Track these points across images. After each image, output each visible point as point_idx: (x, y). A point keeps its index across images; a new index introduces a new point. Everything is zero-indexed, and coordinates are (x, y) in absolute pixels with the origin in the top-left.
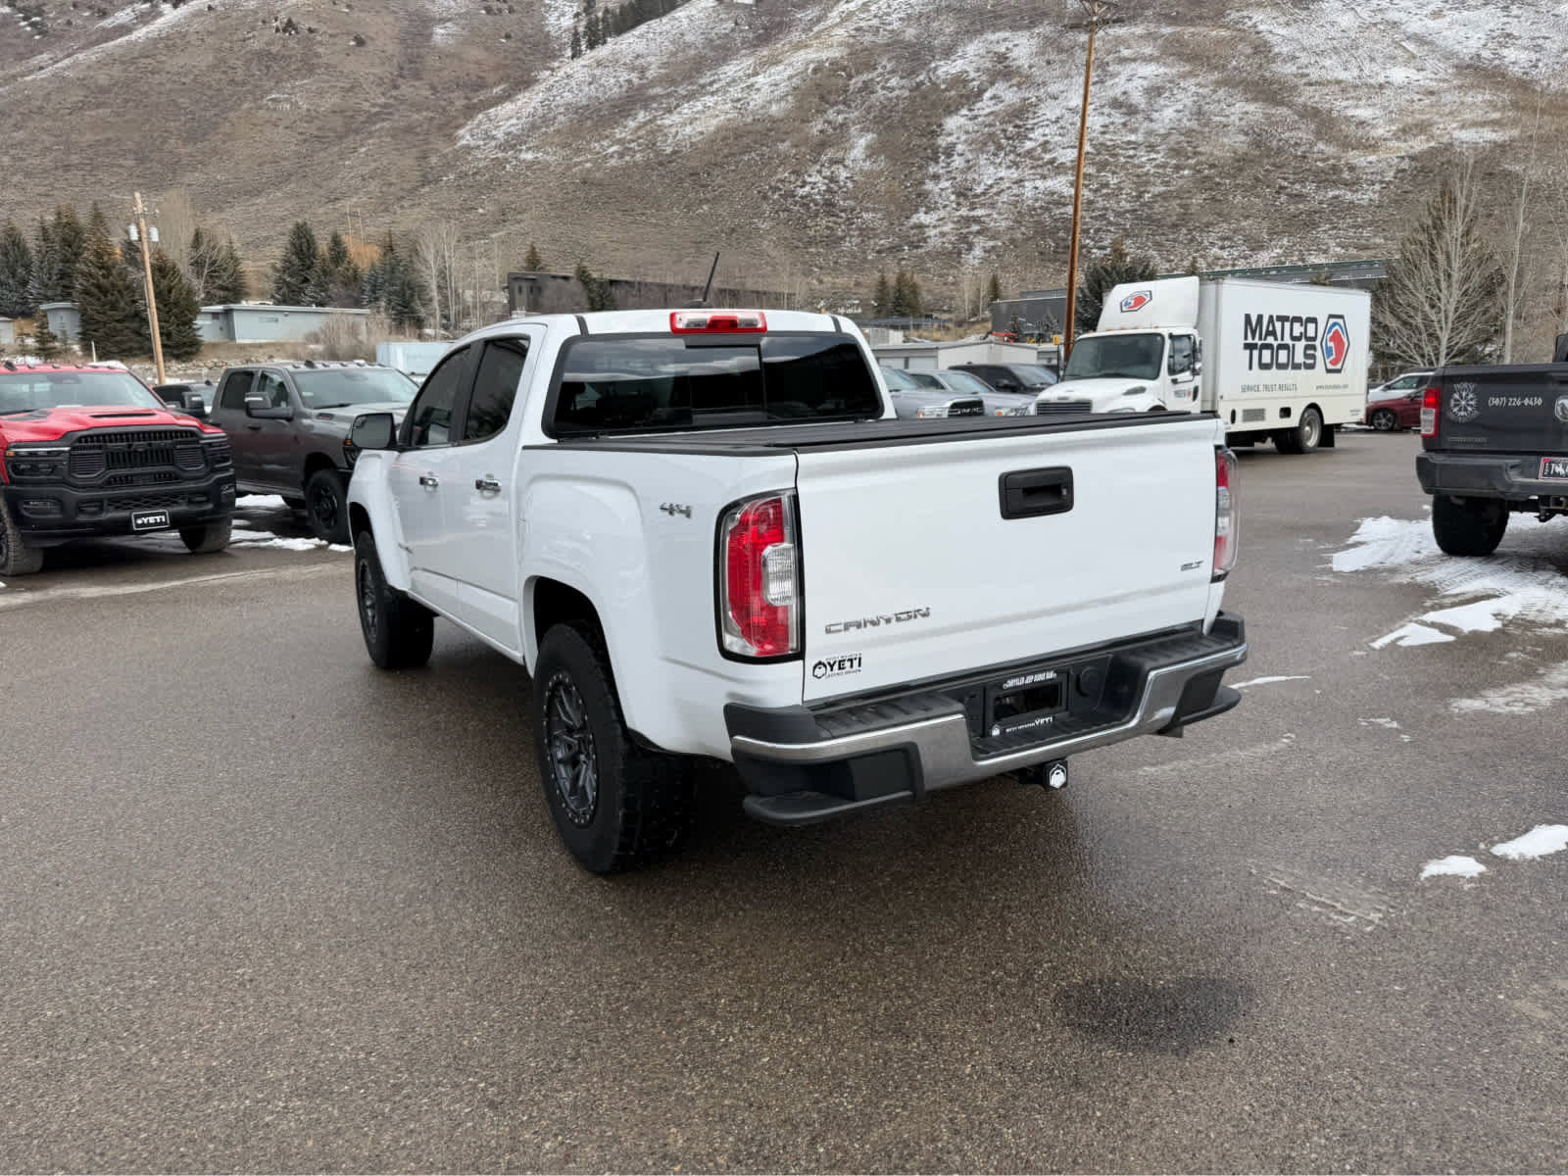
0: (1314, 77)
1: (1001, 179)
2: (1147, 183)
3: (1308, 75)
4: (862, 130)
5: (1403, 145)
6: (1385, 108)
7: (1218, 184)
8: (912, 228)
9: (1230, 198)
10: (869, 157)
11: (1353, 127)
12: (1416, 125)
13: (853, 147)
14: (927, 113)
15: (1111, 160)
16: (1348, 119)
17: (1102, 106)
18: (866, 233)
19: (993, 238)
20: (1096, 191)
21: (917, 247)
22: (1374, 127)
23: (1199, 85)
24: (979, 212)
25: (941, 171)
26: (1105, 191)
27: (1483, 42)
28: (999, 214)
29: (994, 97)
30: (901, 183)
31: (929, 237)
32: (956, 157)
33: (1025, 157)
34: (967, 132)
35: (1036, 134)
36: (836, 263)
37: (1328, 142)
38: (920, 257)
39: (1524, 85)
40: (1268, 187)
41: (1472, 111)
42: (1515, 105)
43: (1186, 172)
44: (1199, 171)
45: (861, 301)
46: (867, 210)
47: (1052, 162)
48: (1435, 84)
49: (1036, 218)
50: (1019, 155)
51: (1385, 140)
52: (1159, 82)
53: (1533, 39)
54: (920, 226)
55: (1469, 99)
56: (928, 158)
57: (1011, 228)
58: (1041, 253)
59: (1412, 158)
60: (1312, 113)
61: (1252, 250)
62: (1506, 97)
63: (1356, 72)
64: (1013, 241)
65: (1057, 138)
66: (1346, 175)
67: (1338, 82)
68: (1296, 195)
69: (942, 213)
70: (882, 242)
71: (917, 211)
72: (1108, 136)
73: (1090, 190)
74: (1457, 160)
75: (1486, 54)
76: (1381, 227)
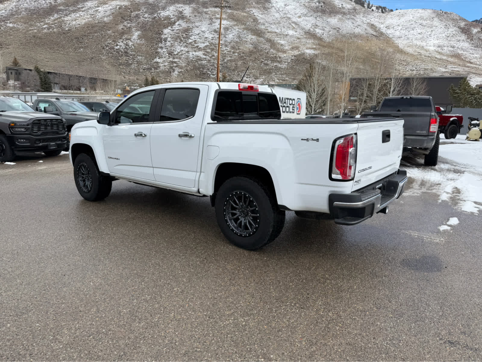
0: (270, 30)
1: (182, 50)
2: (225, 56)
3: (268, 29)
4: (136, 30)
5: (293, 52)
6: (287, 41)
7: (245, 59)
8: (155, 63)
9: (249, 63)
10: (139, 39)
11: (280, 46)
12: (295, 47)
13: (133, 35)
14: (158, 27)
15: (215, 48)
16: (279, 43)
17: (212, 32)
18: (139, 63)
19: (181, 68)
20: (211, 57)
21: (157, 69)
22: (285, 46)
23: (238, 28)
24: (176, 60)
25: (163, 46)
26: (213, 57)
27: (311, 26)
28: (182, 61)
29: (179, 25)
30: (150, 48)
31: (161, 66)
32: (167, 42)
33: (189, 44)
34: (171, 35)
35: (192, 38)
36: (129, 72)
37: (274, 49)
38: (158, 72)
39: (320, 39)
40: (259, 61)
41: (309, 45)
42: (319, 44)
43: (236, 54)
44: (240, 54)
45: (139, 84)
46: (139, 56)
47: (197, 47)
48: (299, 36)
49: (193, 64)
50: (187, 43)
51: (288, 50)
52: (227, 26)
53: (322, 27)
54: (157, 63)
55: (308, 41)
56: (158, 41)
57: (186, 66)
58: (196, 75)
59: (295, 56)
60: (269, 41)
61: (255, 79)
62: (317, 42)
63: (280, 31)
64: (187, 70)
65: (198, 40)
66: (278, 59)
67: (276, 33)
68: (266, 64)
69: (164, 59)
70: (145, 66)
71: (156, 58)
72: (213, 41)
73: (209, 57)
74: (306, 58)
75: (312, 30)
76: (287, 74)
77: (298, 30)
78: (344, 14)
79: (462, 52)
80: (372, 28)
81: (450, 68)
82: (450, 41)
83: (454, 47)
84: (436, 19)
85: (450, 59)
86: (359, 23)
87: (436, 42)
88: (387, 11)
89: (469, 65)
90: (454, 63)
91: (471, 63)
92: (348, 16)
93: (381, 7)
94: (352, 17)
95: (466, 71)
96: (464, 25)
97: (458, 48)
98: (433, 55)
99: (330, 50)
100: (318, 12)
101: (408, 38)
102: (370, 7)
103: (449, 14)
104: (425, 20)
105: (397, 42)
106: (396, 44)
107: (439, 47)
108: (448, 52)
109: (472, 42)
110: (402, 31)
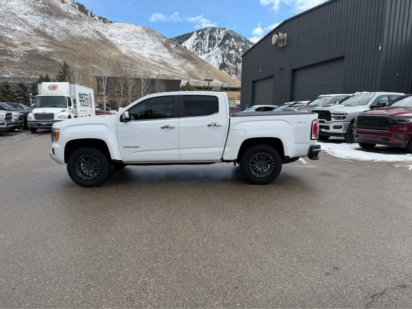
5: (24, 47)
6: (16, 36)
11: (8, 40)
12: (26, 43)
16: (6, 37)
22: (14, 41)
27: (39, 25)
39: (51, 38)
41: (40, 42)
42: (51, 43)
48: (29, 33)
51: (18, 45)
53: (51, 27)
55: (39, 39)
59: (27, 52)
62: (48, 40)
63: (5, 25)
66: (9, 53)
74: (40, 54)
75: (41, 28)
76: (23, 69)
77: (26, 27)
78: (71, 18)
79: (167, 61)
80: (98, 34)
81: (162, 72)
82: (158, 51)
83: (161, 57)
84: (146, 34)
85: (160, 65)
86: (86, 28)
87: (149, 51)
88: (107, 22)
89: (173, 70)
90: (164, 69)
91: (174, 69)
92: (75, 21)
93: (102, 18)
94: (79, 22)
95: (172, 75)
96: (166, 41)
97: (164, 57)
98: (148, 61)
99: (64, 50)
100: (44, 12)
101: (128, 47)
102: (93, 16)
103: (154, 31)
104: (139, 33)
105: (120, 48)
106: (119, 50)
107: (151, 55)
108: (158, 60)
109: (172, 54)
110: (122, 40)
